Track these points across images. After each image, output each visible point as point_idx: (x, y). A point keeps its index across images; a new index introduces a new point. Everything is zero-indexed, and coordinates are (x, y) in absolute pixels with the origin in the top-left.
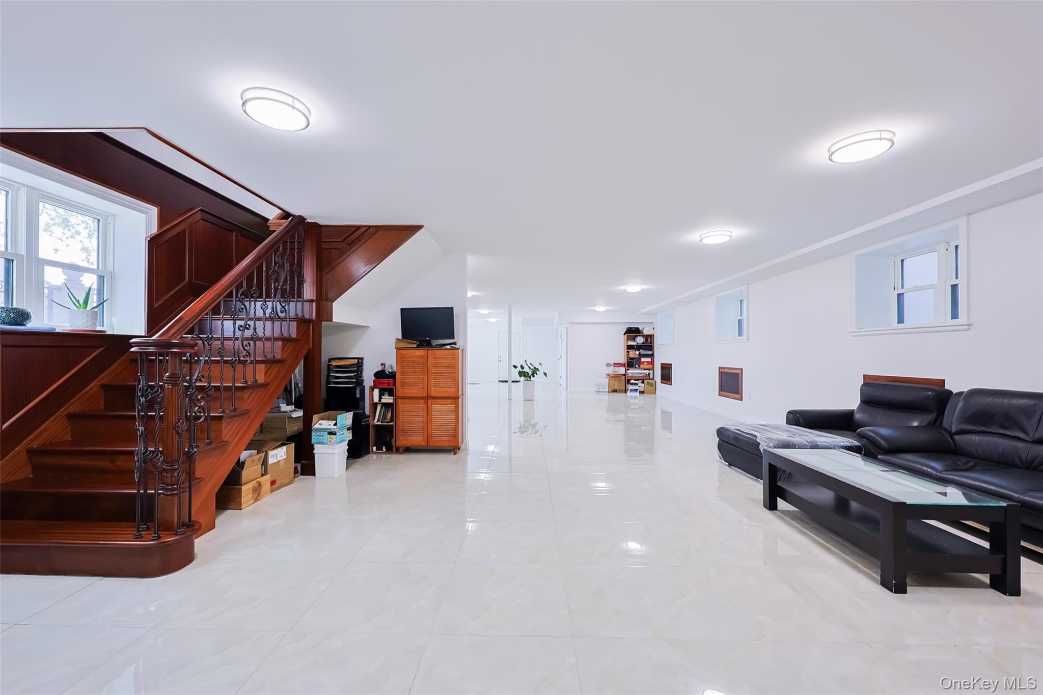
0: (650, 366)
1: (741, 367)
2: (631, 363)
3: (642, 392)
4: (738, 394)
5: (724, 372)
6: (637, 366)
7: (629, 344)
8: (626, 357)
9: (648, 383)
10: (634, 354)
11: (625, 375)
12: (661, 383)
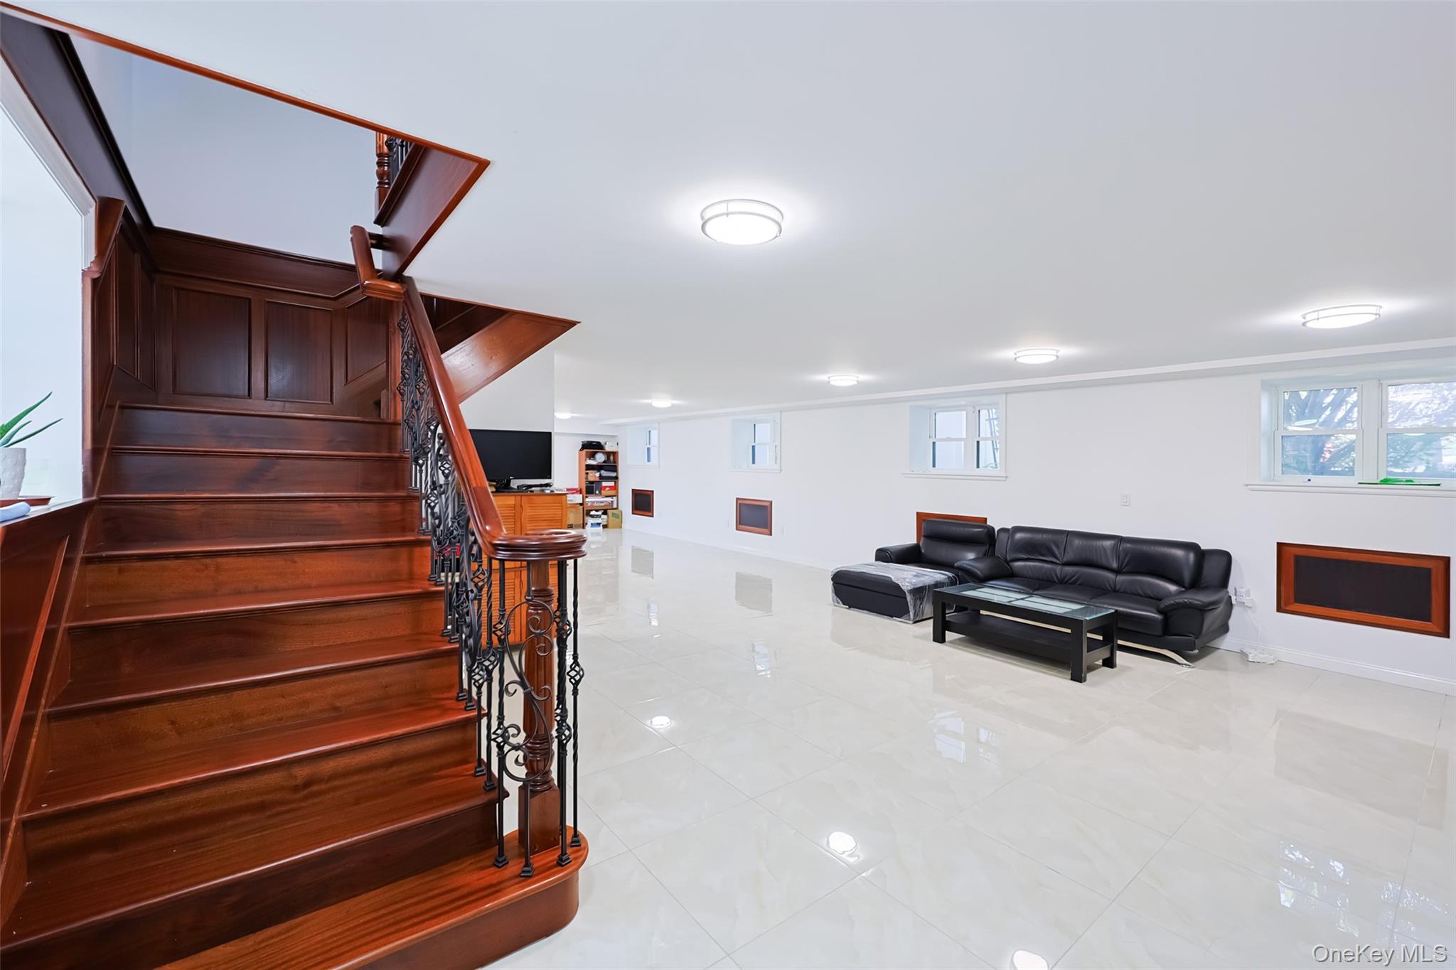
0: (613, 493)
1: (770, 500)
2: (590, 489)
3: (605, 526)
4: (767, 528)
5: (743, 504)
6: (597, 492)
7: (588, 463)
8: (584, 480)
9: (613, 514)
10: (594, 476)
11: (581, 504)
12: (633, 513)
